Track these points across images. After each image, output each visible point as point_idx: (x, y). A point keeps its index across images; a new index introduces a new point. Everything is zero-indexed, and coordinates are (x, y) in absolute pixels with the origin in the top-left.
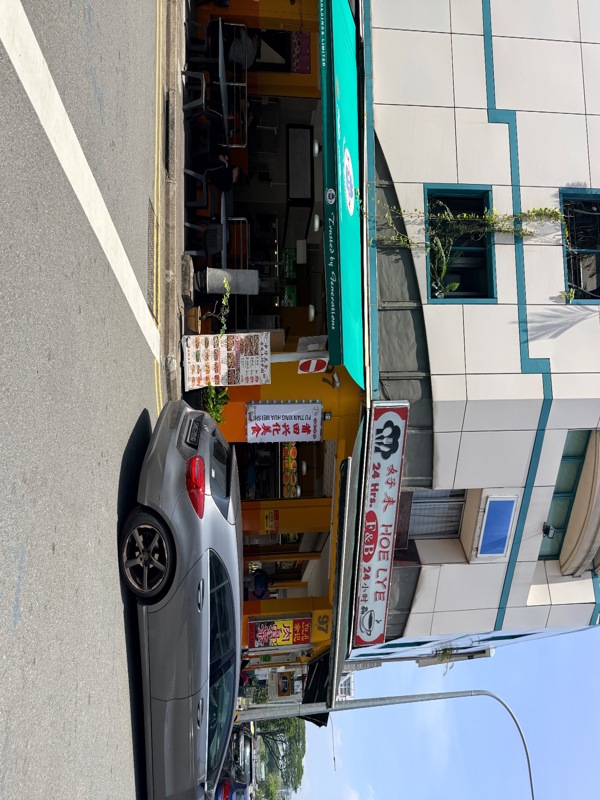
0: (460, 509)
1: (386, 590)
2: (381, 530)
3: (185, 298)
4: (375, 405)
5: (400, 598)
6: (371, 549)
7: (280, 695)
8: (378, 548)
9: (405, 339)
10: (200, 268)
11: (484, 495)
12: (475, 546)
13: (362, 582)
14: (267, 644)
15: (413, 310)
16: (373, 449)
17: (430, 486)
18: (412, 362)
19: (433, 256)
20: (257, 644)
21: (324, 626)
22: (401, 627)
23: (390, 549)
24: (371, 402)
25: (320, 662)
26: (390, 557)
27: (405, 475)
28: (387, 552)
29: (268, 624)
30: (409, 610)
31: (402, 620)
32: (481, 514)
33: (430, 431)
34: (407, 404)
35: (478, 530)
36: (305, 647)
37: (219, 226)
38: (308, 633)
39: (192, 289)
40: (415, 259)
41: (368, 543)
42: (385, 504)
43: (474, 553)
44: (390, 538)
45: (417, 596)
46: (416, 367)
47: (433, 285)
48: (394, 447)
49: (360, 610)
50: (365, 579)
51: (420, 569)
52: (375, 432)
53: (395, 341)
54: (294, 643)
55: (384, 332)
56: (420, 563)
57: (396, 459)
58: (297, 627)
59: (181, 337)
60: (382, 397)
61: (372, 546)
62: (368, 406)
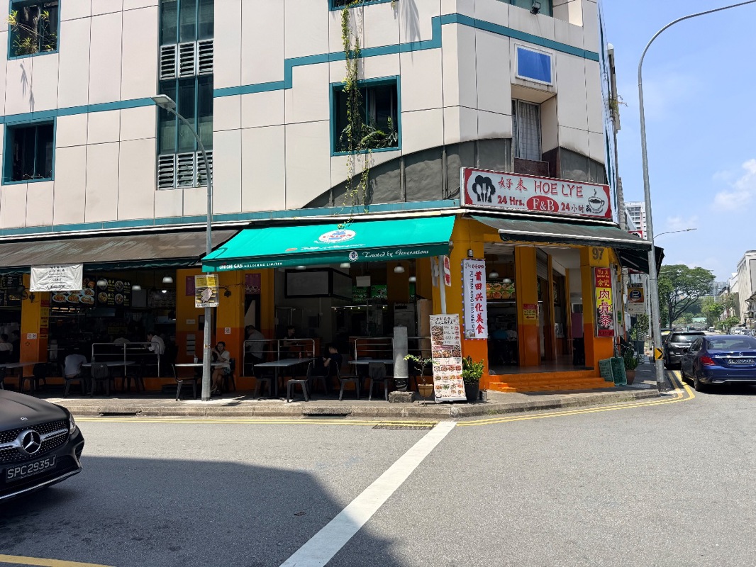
0: (522, 104)
1: (576, 185)
2: (538, 194)
3: (413, 399)
4: (463, 204)
5: (580, 169)
6: (551, 203)
7: (642, 301)
8: (549, 195)
9: (423, 173)
10: (394, 385)
11: (515, 82)
12: (546, 88)
13: (571, 212)
14: (611, 315)
15: (406, 166)
16: (490, 204)
17: (510, 139)
18: (435, 165)
19: (372, 145)
20: (611, 328)
21: (600, 252)
22: (598, 166)
23: (550, 182)
24: (462, 208)
25: (620, 255)
26: (554, 182)
27: (504, 169)
28: (552, 185)
29: (599, 315)
30: (588, 158)
31: (594, 165)
32: (527, 84)
33: (478, 143)
34: (462, 170)
35: (537, 86)
36: (613, 272)
37: (370, 366)
38: (604, 270)
39: (407, 393)
40: (376, 164)
41: (547, 207)
42: (522, 189)
43: (550, 89)
44: (544, 181)
45: (578, 151)
46: (438, 160)
47: (390, 144)
48: (488, 181)
49: (589, 213)
50: (568, 208)
51: (562, 148)
52: (479, 203)
53: (424, 183)
54: (610, 287)
55: (419, 195)
56: (558, 148)
57: (495, 179)
58: (601, 283)
59: (435, 403)
60: (458, 196)
61: (548, 201)
62: (464, 211)
